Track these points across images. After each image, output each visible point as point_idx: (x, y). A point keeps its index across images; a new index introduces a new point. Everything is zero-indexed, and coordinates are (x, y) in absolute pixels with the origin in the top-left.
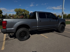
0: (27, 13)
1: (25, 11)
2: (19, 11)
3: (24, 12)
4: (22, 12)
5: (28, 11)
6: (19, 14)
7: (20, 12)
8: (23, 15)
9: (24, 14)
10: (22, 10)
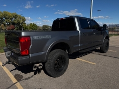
0: (21, 21)
1: (16, 16)
2: (5, 17)
3: (15, 18)
4: (11, 19)
5: (22, 16)
6: (4, 22)
7: (7, 19)
8: (13, 24)
9: (15, 22)
10: (11, 15)
